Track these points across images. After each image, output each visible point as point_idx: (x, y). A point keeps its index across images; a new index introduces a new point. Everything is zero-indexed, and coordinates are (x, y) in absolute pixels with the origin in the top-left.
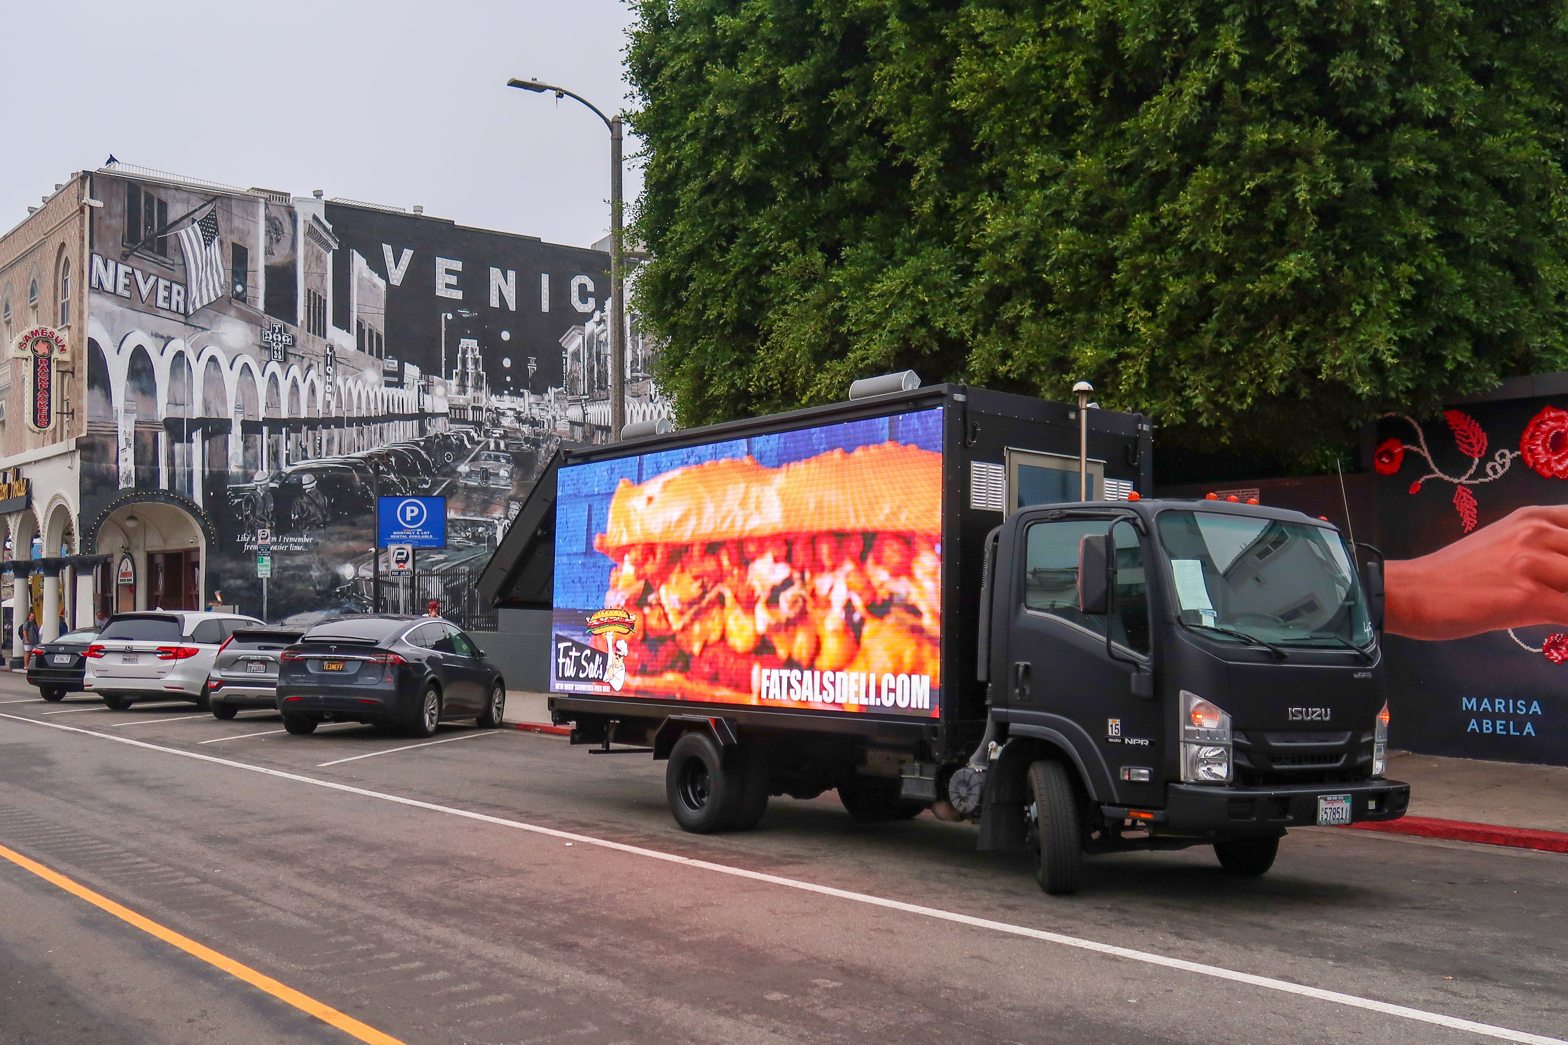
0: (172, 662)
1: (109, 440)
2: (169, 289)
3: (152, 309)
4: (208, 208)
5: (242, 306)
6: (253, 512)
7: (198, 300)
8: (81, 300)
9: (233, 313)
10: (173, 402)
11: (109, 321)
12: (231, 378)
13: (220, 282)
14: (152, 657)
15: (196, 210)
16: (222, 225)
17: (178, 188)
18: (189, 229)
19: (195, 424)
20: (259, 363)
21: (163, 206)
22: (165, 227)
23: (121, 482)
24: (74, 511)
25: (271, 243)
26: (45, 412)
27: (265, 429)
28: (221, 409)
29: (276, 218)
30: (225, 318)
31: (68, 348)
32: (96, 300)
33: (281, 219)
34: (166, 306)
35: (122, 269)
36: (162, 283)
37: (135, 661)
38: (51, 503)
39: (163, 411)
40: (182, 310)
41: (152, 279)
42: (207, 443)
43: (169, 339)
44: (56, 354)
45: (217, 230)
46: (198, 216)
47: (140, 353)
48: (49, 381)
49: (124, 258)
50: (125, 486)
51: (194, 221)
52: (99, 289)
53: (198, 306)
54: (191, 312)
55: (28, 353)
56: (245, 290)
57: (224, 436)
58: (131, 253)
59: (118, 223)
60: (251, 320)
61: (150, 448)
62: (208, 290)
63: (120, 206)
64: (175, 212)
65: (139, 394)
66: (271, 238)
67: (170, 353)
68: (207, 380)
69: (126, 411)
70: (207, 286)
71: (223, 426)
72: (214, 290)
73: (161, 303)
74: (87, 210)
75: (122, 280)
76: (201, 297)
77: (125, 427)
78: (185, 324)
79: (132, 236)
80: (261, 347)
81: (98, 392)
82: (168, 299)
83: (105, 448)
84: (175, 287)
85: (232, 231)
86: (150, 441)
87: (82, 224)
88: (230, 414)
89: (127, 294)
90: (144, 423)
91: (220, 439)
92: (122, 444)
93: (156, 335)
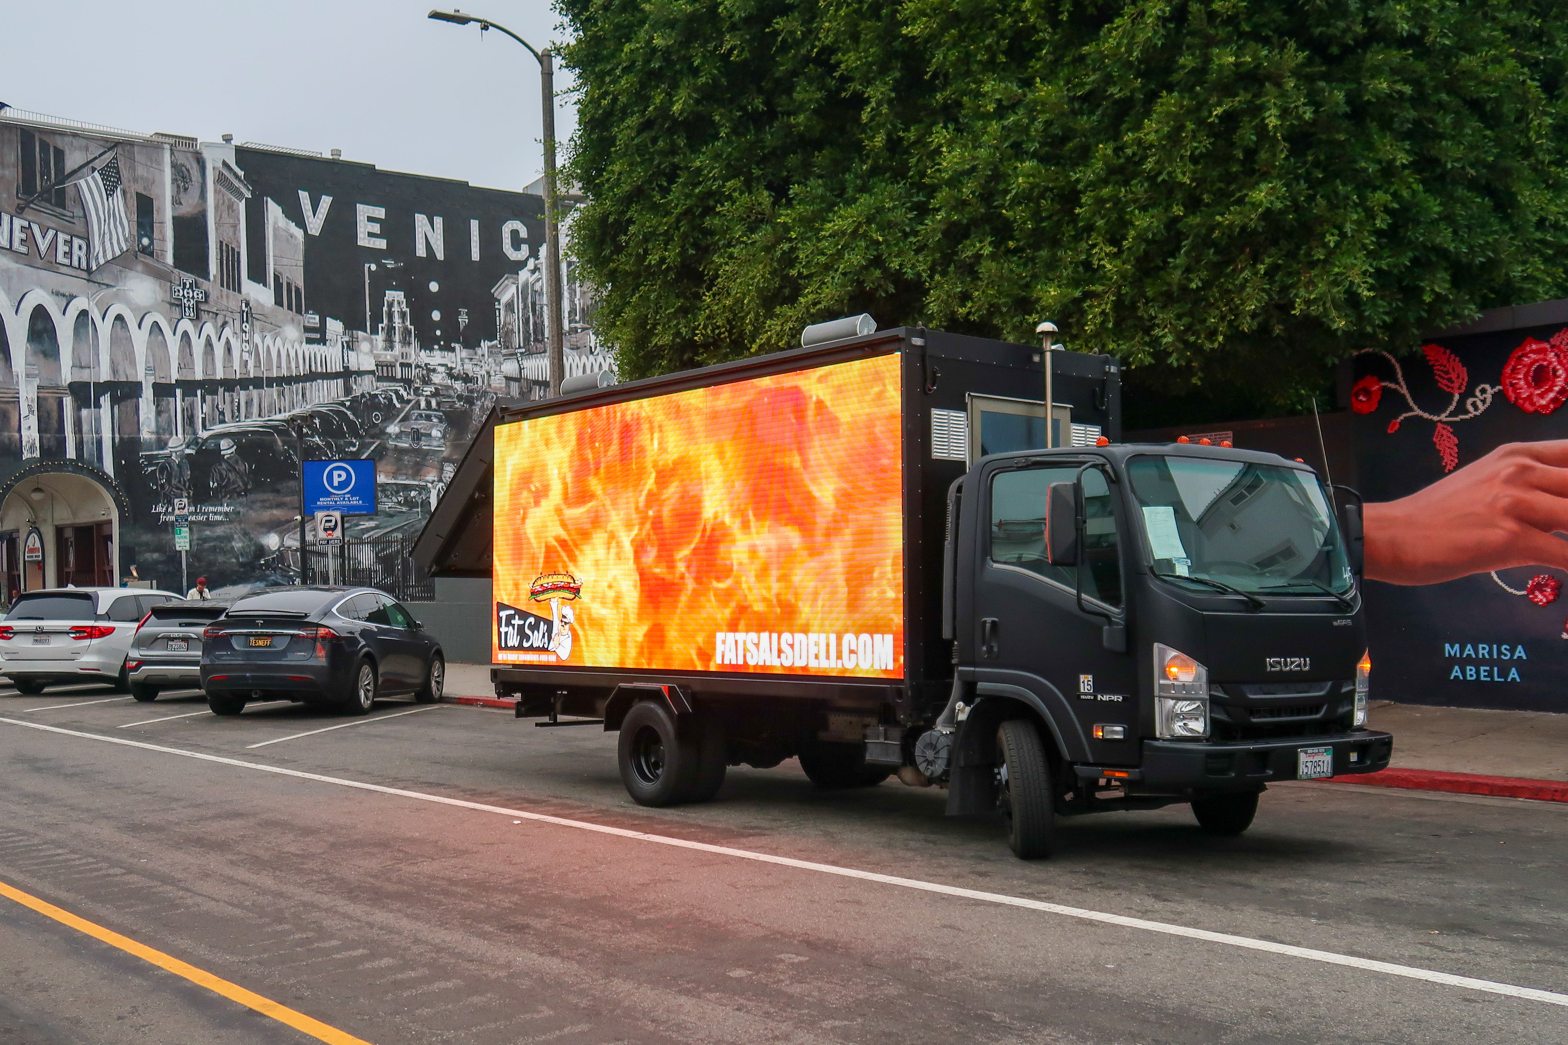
0: (86, 642)
1: (10, 407)
2: (69, 243)
3: (51, 265)
4: (109, 156)
5: (149, 260)
6: (169, 481)
7: (101, 255)
9: (140, 268)
10: (78, 365)
12: (140, 338)
13: (124, 236)
14: (65, 637)
15: (96, 158)
16: (125, 174)
17: (74, 133)
18: (89, 179)
19: (102, 388)
20: (170, 321)
21: (60, 154)
22: (63, 177)
23: (25, 452)
25: (178, 192)
27: (178, 392)
28: (130, 372)
29: (183, 165)
30: (132, 274)
33: (188, 166)
34: (67, 262)
35: (18, 223)
36: (61, 237)
37: (47, 642)
39: (67, 375)
40: (84, 265)
41: (51, 233)
42: (116, 408)
43: (72, 297)
45: (119, 179)
46: (98, 164)
47: (40, 314)
49: (20, 211)
50: (29, 456)
51: (94, 170)
53: (102, 261)
54: (94, 268)
56: (152, 243)
57: (134, 400)
58: (27, 206)
59: (11, 173)
60: (159, 275)
61: (55, 415)
62: (112, 244)
63: (13, 155)
64: (73, 160)
65: (41, 356)
66: (178, 186)
67: (73, 312)
68: (114, 341)
69: (27, 376)
70: (111, 239)
71: (131, 389)
72: (119, 243)
73: (61, 258)
75: (18, 235)
76: (104, 252)
77: (27, 393)
78: (88, 281)
79: (27, 186)
80: (172, 304)
82: (69, 254)
83: (6, 416)
84: (76, 242)
85: (135, 180)
86: (55, 407)
88: (141, 377)
89: (24, 249)
90: (48, 388)
91: (130, 403)
92: (24, 411)
93: (58, 294)
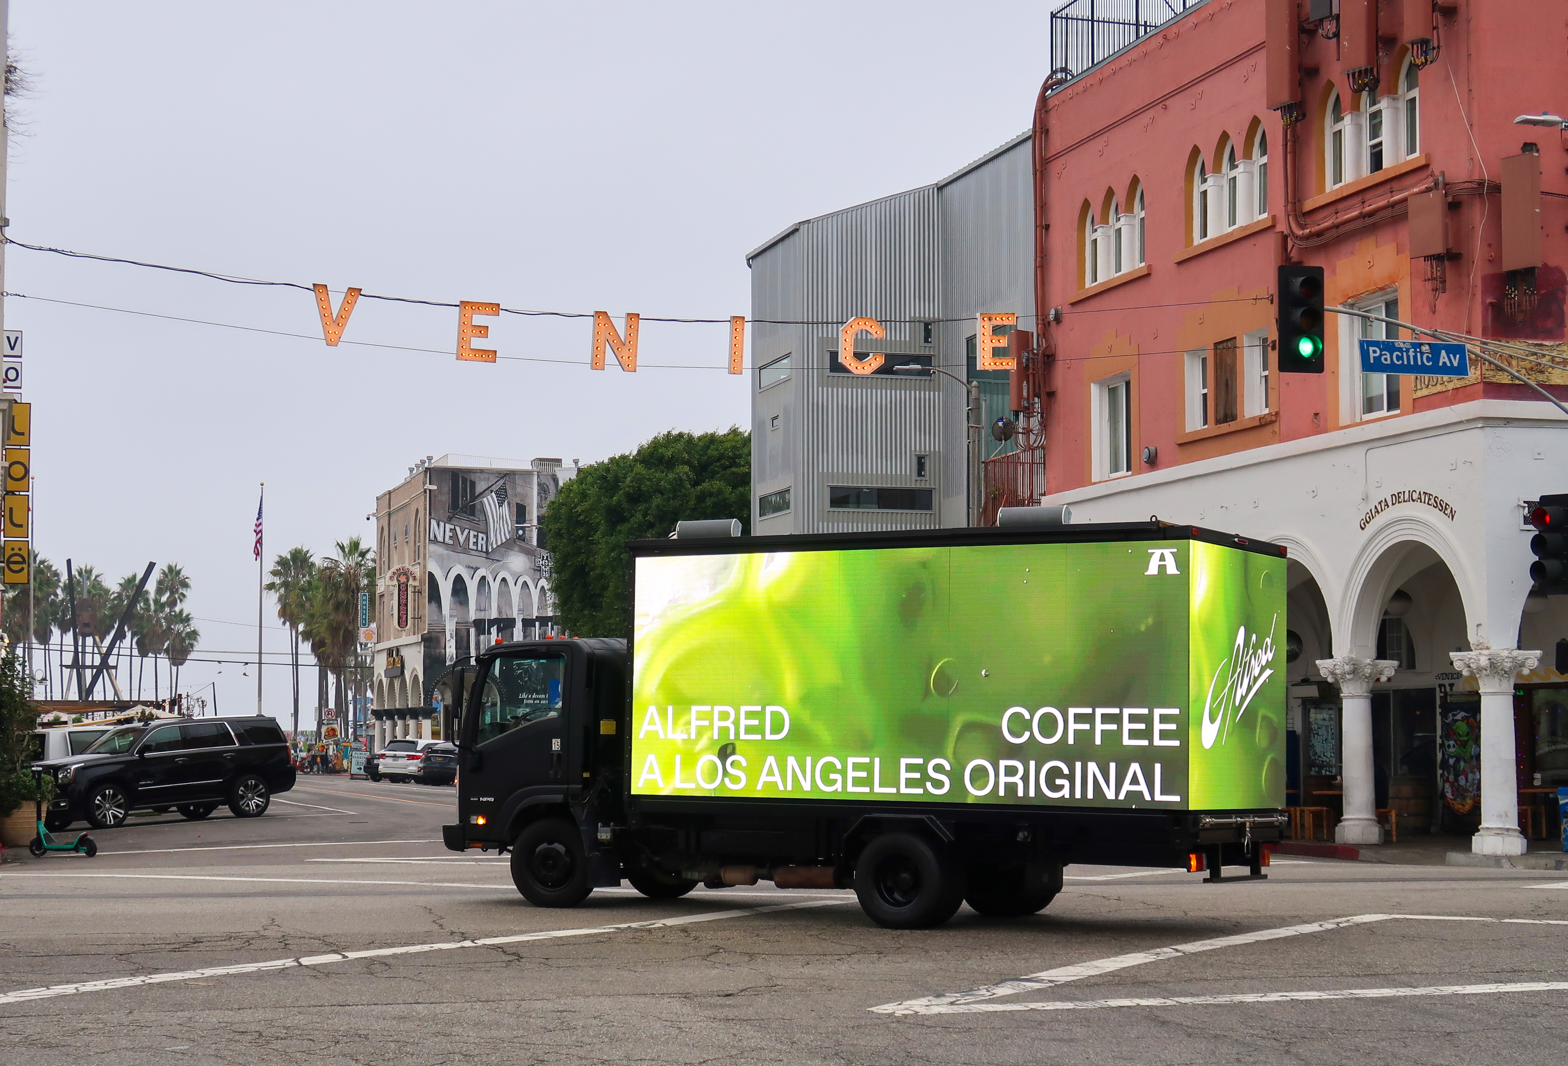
0: (411, 761)
1: (440, 635)
2: (476, 537)
3: (466, 550)
4: (501, 482)
5: (523, 544)
6: (530, 679)
7: (494, 542)
8: (425, 547)
9: (516, 549)
10: (479, 609)
11: (440, 560)
12: (515, 591)
13: (508, 529)
14: (403, 759)
15: (493, 485)
16: (509, 492)
17: (482, 471)
18: (489, 497)
19: (492, 622)
20: (533, 580)
21: (473, 484)
22: (474, 497)
23: (447, 661)
24: (421, 679)
25: (541, 501)
26: (404, 619)
27: (537, 624)
28: (509, 612)
29: (545, 484)
30: (512, 553)
31: (418, 577)
32: (432, 548)
33: (548, 484)
34: (475, 548)
35: (448, 526)
36: (472, 533)
38: (412, 673)
39: (473, 615)
40: (484, 549)
41: (467, 531)
42: (500, 634)
43: (477, 569)
44: (411, 582)
45: (506, 496)
46: (494, 488)
47: (459, 580)
48: (407, 599)
49: (449, 520)
50: (450, 663)
51: (492, 491)
52: (435, 541)
53: (495, 546)
54: (490, 550)
55: (395, 582)
56: (524, 533)
57: (510, 630)
58: (454, 516)
59: (445, 498)
60: (528, 552)
61: (465, 639)
62: (501, 535)
63: (447, 487)
64: (480, 487)
65: (458, 604)
66: (541, 497)
67: (477, 577)
68: (500, 593)
69: (451, 616)
70: (500, 533)
71: (511, 623)
72: (505, 535)
73: (471, 546)
74: (428, 491)
75: (448, 534)
76: (496, 540)
77: (450, 627)
78: (486, 558)
79: (454, 505)
80: (535, 570)
81: (434, 605)
82: (476, 543)
83: (438, 640)
84: (480, 535)
85: (516, 495)
86: (465, 634)
87: (425, 501)
88: (515, 615)
89: (451, 542)
90: (462, 623)
91: (508, 631)
92: (448, 637)
93: (469, 567)
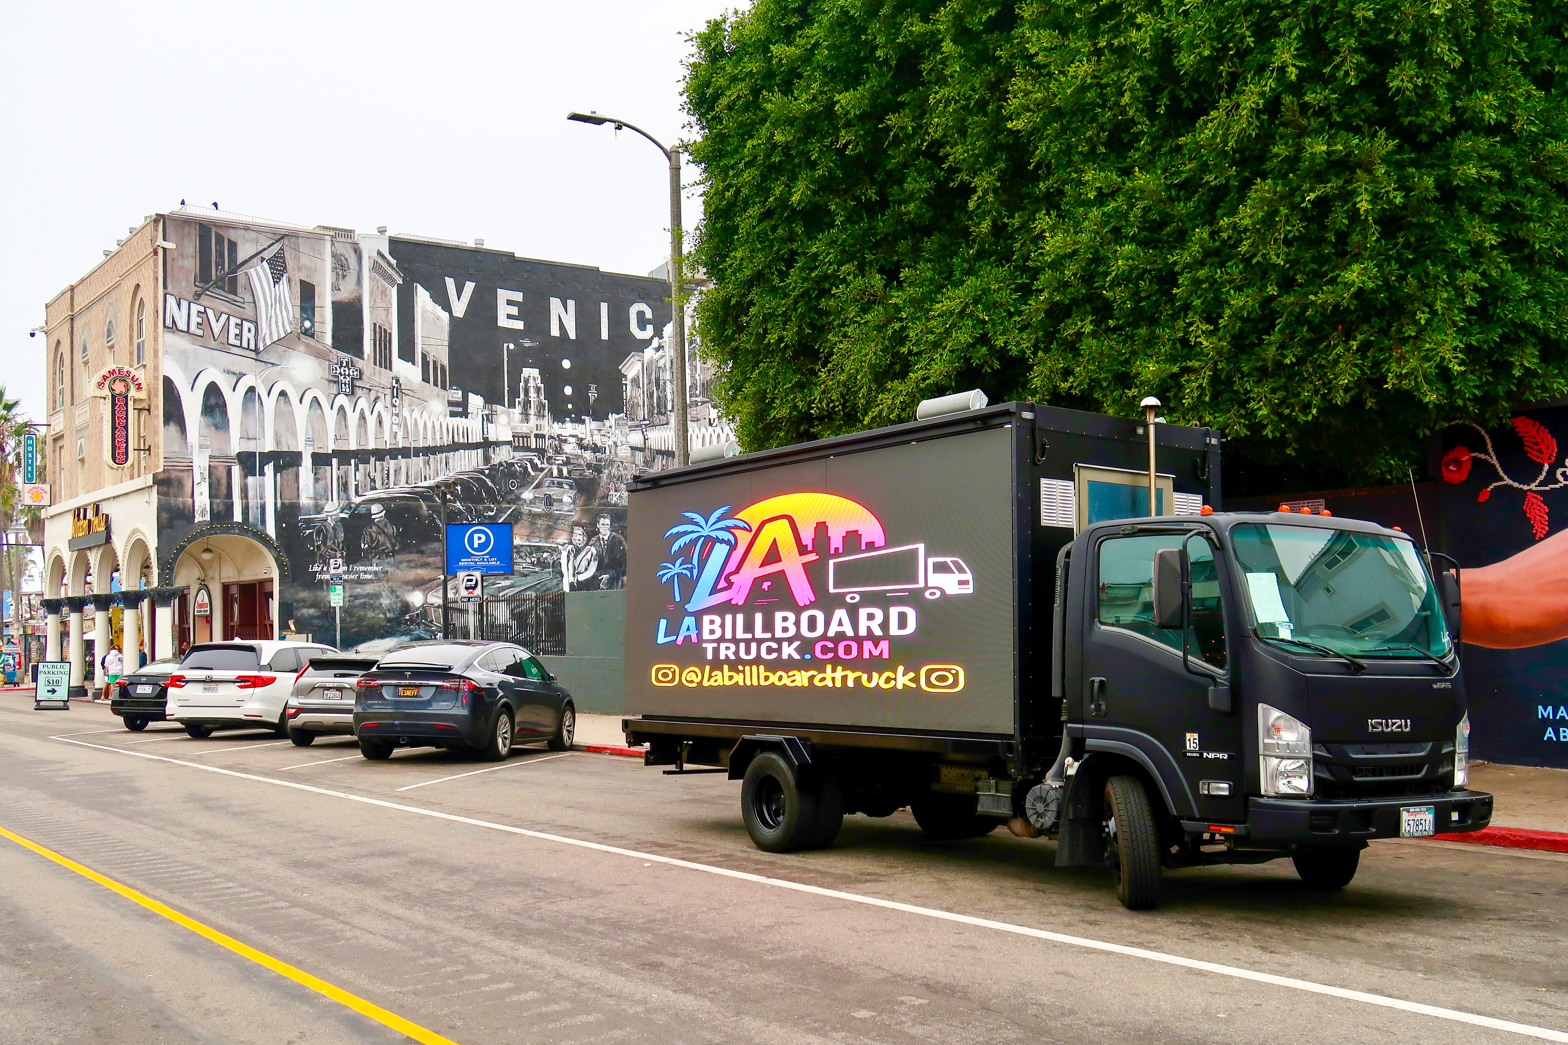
0: (251, 691)
1: (185, 475)
2: (240, 326)
3: (225, 347)
4: (276, 247)
5: (310, 341)
6: (324, 543)
7: (267, 337)
8: (156, 339)
9: (302, 348)
10: (246, 437)
11: (183, 358)
12: (301, 412)
13: (288, 319)
14: (231, 685)
15: (264, 250)
16: (290, 263)
17: (247, 228)
18: (259, 268)
19: (267, 457)
20: (328, 396)
21: (233, 246)
22: (235, 267)
23: (197, 516)
24: (152, 543)
25: (337, 279)
26: (123, 450)
27: (335, 461)
28: (291, 442)
29: (341, 255)
30: (294, 353)
31: (144, 386)
32: (170, 339)
33: (347, 256)
34: (238, 343)
35: (195, 308)
36: (233, 321)
37: (215, 690)
38: (130, 537)
39: (236, 446)
40: (252, 346)
41: (224, 317)
42: (279, 475)
43: (241, 375)
44: (133, 393)
45: (285, 268)
46: (267, 255)
47: (213, 390)
48: (127, 418)
49: (197, 298)
50: (201, 519)
51: (263, 259)
52: (173, 328)
53: (268, 342)
54: (262, 348)
55: (106, 392)
56: (313, 326)
57: (295, 468)
58: (203, 293)
59: (190, 264)
60: (319, 355)
61: (224, 482)
62: (277, 326)
63: (192, 247)
64: (245, 251)
65: (213, 428)
66: (338, 274)
67: (242, 388)
68: (278, 414)
69: (201, 447)
70: (277, 322)
71: (294, 459)
72: (284, 326)
73: (232, 340)
74: (160, 252)
75: (195, 319)
76: (271, 334)
78: (256, 360)
79: (204, 276)
80: (330, 381)
81: (173, 428)
82: (239, 336)
83: (180, 483)
84: (246, 325)
85: (299, 269)
86: (224, 475)
87: (156, 266)
88: (301, 448)
89: (200, 332)
90: (218, 457)
91: (291, 471)
92: (197, 479)
93: (228, 372)
